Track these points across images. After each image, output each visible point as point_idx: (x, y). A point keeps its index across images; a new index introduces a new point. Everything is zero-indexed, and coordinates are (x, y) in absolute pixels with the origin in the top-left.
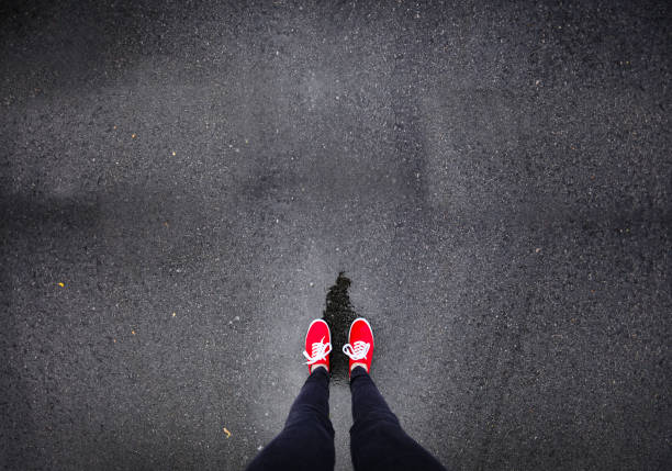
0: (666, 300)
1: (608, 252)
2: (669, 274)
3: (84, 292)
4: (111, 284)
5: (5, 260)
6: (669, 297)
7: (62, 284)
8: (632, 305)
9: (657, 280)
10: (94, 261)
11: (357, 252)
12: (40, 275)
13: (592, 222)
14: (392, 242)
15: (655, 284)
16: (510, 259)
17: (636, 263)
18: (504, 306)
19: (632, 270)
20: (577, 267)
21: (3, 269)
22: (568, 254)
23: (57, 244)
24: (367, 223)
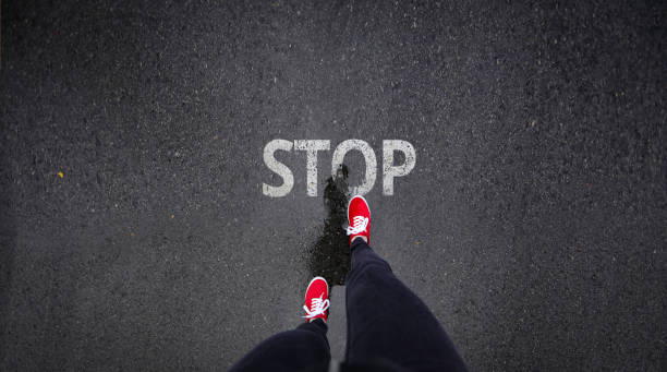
0: (662, 199)
1: (603, 127)
2: (664, 159)
3: (84, 185)
4: (110, 173)
5: (5, 138)
6: (664, 193)
7: (61, 175)
8: (627, 205)
9: (652, 169)
10: (94, 141)
11: (354, 126)
12: (40, 162)
13: (587, 82)
14: (389, 111)
15: (650, 173)
16: (506, 136)
17: (632, 142)
18: (501, 206)
19: (627, 154)
20: (573, 148)
21: (3, 152)
22: (564, 128)
23: (57, 115)
24: (365, 83)
